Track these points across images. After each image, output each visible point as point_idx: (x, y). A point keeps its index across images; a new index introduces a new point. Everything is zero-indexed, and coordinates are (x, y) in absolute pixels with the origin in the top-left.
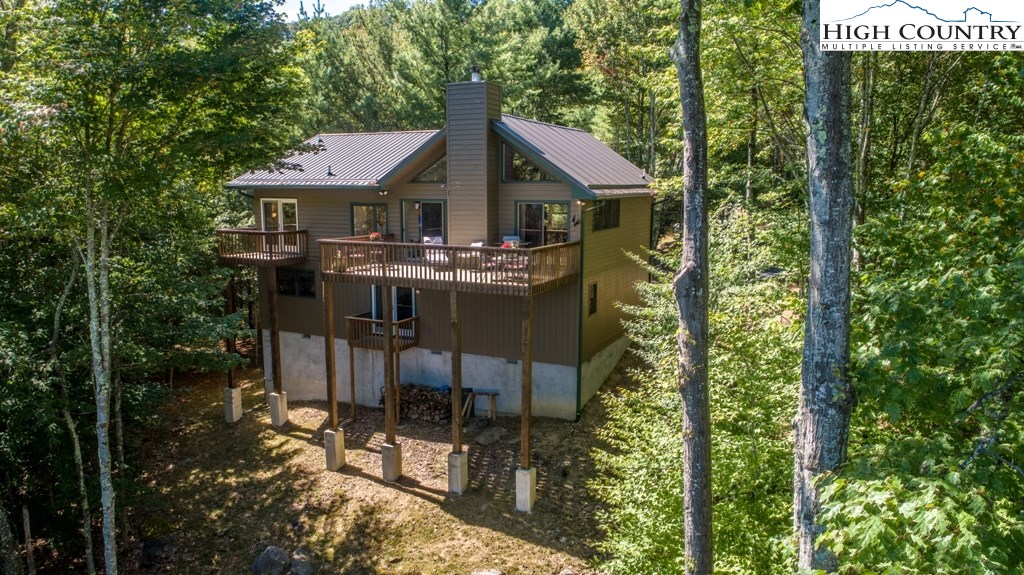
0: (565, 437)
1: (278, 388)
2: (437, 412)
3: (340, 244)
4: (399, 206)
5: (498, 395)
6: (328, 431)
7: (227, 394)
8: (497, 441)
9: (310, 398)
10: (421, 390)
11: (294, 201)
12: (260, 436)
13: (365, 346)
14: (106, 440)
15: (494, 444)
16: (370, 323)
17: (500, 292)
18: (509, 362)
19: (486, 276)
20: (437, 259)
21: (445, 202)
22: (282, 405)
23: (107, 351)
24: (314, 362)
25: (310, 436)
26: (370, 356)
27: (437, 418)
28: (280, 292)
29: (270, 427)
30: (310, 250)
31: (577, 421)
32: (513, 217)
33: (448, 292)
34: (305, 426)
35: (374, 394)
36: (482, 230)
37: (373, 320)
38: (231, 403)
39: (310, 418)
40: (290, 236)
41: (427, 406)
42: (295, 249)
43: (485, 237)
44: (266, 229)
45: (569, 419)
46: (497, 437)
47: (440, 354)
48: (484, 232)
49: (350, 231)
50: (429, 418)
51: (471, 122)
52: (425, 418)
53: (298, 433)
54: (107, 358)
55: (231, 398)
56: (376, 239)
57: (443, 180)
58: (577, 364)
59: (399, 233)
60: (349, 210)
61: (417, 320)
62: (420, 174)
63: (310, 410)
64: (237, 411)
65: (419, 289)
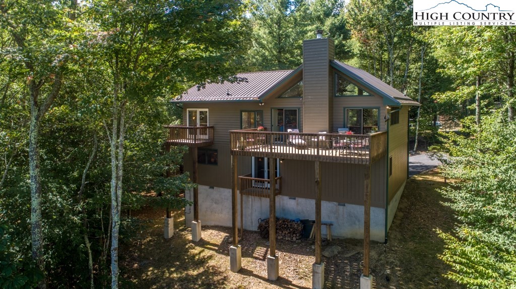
0: (381, 254)
1: (196, 218)
2: (294, 235)
3: (243, 133)
4: (270, 112)
5: (332, 225)
6: (232, 247)
7: (166, 222)
8: (337, 255)
9: (213, 224)
10: (284, 221)
11: (207, 110)
12: (187, 247)
13: (249, 193)
14: (116, 259)
15: (334, 257)
16: (251, 180)
17: (349, 162)
18: (339, 205)
19: (332, 152)
20: (297, 142)
21: (299, 109)
22: (199, 228)
23: (120, 199)
24: (216, 203)
25: (217, 248)
26: (250, 200)
27: (294, 239)
28: (199, 162)
29: (192, 241)
30: (215, 138)
31: (386, 243)
32: (342, 117)
33: (314, 162)
34: (212, 241)
35: (252, 222)
36: (326, 125)
37: (253, 178)
38: (168, 227)
39: (215, 237)
40: (204, 130)
41: (288, 231)
42: (206, 137)
43: (328, 129)
44: (190, 126)
45: (380, 241)
46: (336, 253)
47: (295, 199)
48: (327, 126)
49: (240, 127)
50: (289, 239)
51: (318, 61)
52: (287, 239)
53: (208, 246)
54: (120, 204)
55: (168, 224)
56: (262, 130)
57: (299, 95)
58: (386, 206)
59: (270, 127)
60: (239, 114)
61: (280, 178)
62: (283, 93)
63: (213, 231)
64: (171, 232)
65: (283, 160)
